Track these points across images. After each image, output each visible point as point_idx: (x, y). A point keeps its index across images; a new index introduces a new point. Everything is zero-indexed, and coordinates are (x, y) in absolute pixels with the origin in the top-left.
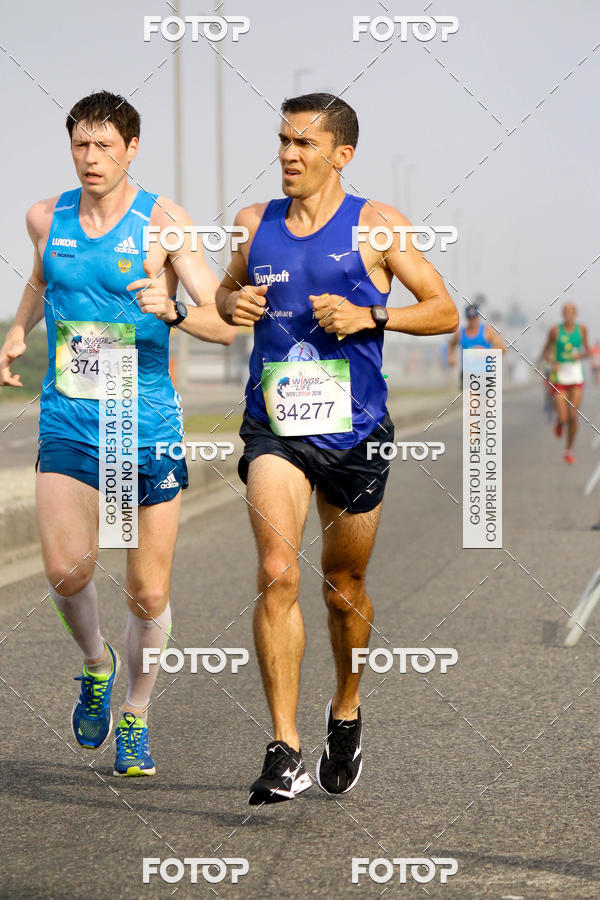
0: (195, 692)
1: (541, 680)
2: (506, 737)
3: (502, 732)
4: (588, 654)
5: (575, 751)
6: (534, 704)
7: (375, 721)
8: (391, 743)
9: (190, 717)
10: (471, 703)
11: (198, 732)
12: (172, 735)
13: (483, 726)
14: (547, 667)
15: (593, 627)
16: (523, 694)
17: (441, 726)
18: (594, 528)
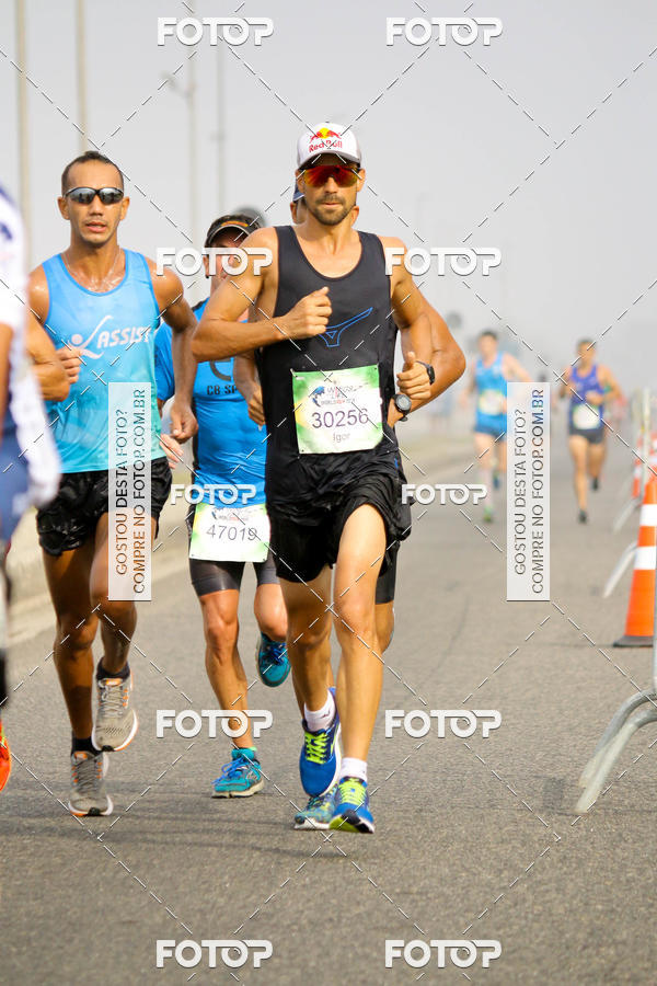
0: (47, 882)
4: (609, 825)
5: (589, 964)
6: (531, 897)
7: (304, 921)
8: (327, 954)
9: (40, 918)
10: (441, 895)
11: (50, 939)
12: (14, 944)
15: (613, 787)
18: (616, 645)
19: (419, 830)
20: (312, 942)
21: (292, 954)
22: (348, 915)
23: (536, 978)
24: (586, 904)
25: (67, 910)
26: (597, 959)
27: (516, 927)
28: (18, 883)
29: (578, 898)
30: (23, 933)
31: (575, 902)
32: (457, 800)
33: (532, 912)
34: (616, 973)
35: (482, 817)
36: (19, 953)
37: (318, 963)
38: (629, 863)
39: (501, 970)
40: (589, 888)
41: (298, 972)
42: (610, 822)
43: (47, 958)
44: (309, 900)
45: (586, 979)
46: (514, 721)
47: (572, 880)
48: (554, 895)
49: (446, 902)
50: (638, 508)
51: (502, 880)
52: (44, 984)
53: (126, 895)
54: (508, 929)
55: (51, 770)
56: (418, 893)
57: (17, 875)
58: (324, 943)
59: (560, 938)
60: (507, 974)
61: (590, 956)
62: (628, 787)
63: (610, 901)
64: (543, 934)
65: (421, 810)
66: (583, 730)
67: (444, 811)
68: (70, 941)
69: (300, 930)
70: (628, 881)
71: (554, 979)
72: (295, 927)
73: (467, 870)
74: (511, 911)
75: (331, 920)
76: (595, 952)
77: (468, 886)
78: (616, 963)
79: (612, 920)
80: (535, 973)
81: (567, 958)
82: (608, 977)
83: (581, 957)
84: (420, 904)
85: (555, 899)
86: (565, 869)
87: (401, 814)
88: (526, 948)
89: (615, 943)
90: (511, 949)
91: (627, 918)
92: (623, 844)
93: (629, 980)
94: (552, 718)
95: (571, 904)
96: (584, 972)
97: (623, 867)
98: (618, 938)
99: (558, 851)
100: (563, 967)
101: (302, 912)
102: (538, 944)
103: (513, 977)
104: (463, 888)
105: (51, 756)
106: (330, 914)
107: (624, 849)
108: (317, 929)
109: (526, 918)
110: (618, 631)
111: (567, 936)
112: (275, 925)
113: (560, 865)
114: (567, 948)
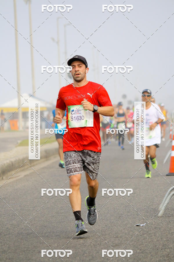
0: (28, 237)
1: (150, 229)
2: (139, 249)
3: (137, 247)
4: (167, 219)
5: (163, 253)
6: (148, 237)
7: (92, 245)
8: (98, 252)
9: (27, 245)
10: (125, 237)
11: (29, 251)
12: (21, 252)
13: (130, 245)
14: (152, 224)
15: (168, 210)
16: (144, 234)
17: (115, 246)
18: (167, 175)
19: (120, 221)
20: (94, 250)
21: (89, 253)
22: (103, 243)
23: (150, 257)
24: (162, 239)
25: (34, 243)
26: (165, 252)
27: (144, 245)
28: (21, 237)
29: (160, 237)
30: (23, 249)
31: (159, 238)
32: (129, 214)
33: (148, 241)
34: (169, 255)
35: (135, 218)
36: (22, 255)
37: (96, 255)
38: (172, 228)
39: (141, 255)
40: (162, 235)
41: (91, 257)
42: (167, 218)
43: (29, 255)
44: (93, 240)
45: (162, 257)
46: (142, 194)
47: (158, 233)
48: (153, 237)
49: (127, 239)
50: (171, 142)
51: (140, 233)
52: (28, 261)
53: (48, 239)
54: (142, 245)
55: (28, 209)
56: (120, 237)
57: (21, 235)
58: (97, 250)
59: (155, 247)
60: (143, 256)
61: (163, 252)
62: (171, 210)
63: (168, 238)
64: (151, 246)
65: (120, 217)
66: (159, 196)
67: (126, 217)
68: (34, 251)
69: (91, 247)
70: (172, 233)
71: (154, 257)
72: (90, 246)
73: (132, 231)
74: (143, 241)
75: (99, 244)
76: (164, 250)
77: (133, 235)
78: (169, 253)
79: (168, 242)
80: (150, 256)
81: (157, 252)
82: (168, 256)
83: (161, 252)
84: (120, 240)
85: (154, 238)
86: (156, 230)
87: (115, 218)
88: (147, 250)
89: (169, 248)
90: (143, 250)
91: (172, 242)
92: (170, 224)
93: (173, 257)
94: (152, 194)
95: (158, 239)
96: (161, 255)
97: (170, 229)
98: (169, 247)
99: (154, 226)
100: (156, 254)
101: (91, 242)
102: (150, 249)
103: (144, 257)
104: (131, 236)
105: (28, 206)
106: (98, 243)
107: (170, 225)
108: (95, 246)
109: (147, 242)
110: (167, 172)
111: (157, 247)
112: (85, 246)
113: (155, 229)
114: (157, 250)
